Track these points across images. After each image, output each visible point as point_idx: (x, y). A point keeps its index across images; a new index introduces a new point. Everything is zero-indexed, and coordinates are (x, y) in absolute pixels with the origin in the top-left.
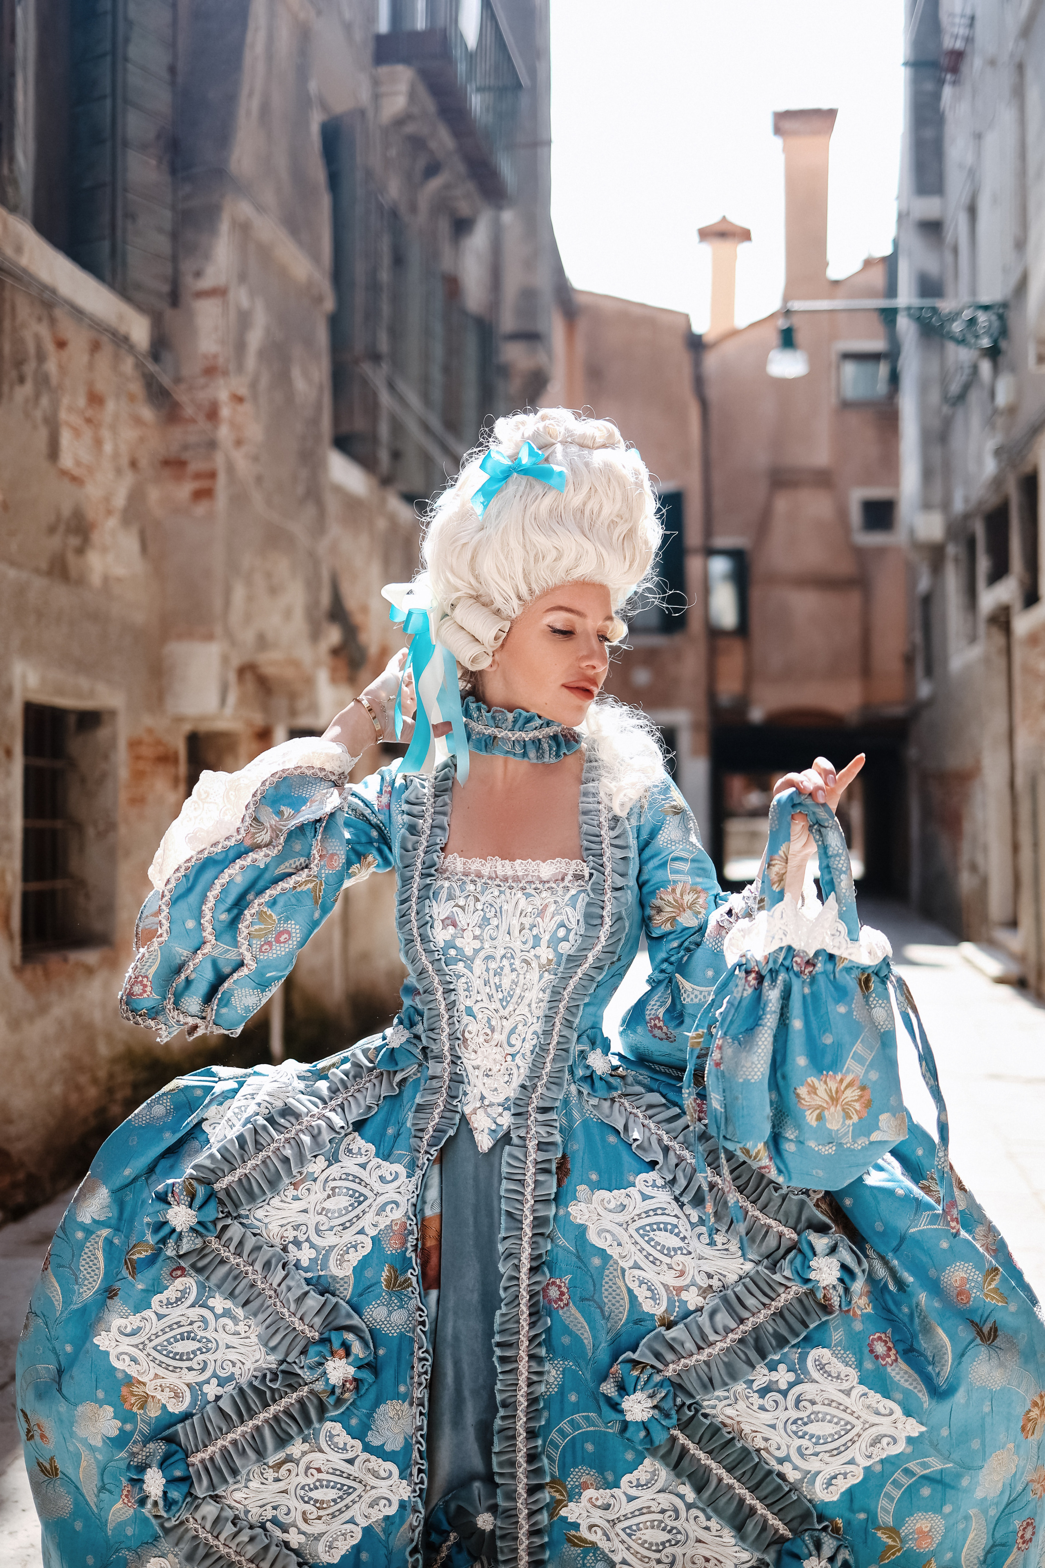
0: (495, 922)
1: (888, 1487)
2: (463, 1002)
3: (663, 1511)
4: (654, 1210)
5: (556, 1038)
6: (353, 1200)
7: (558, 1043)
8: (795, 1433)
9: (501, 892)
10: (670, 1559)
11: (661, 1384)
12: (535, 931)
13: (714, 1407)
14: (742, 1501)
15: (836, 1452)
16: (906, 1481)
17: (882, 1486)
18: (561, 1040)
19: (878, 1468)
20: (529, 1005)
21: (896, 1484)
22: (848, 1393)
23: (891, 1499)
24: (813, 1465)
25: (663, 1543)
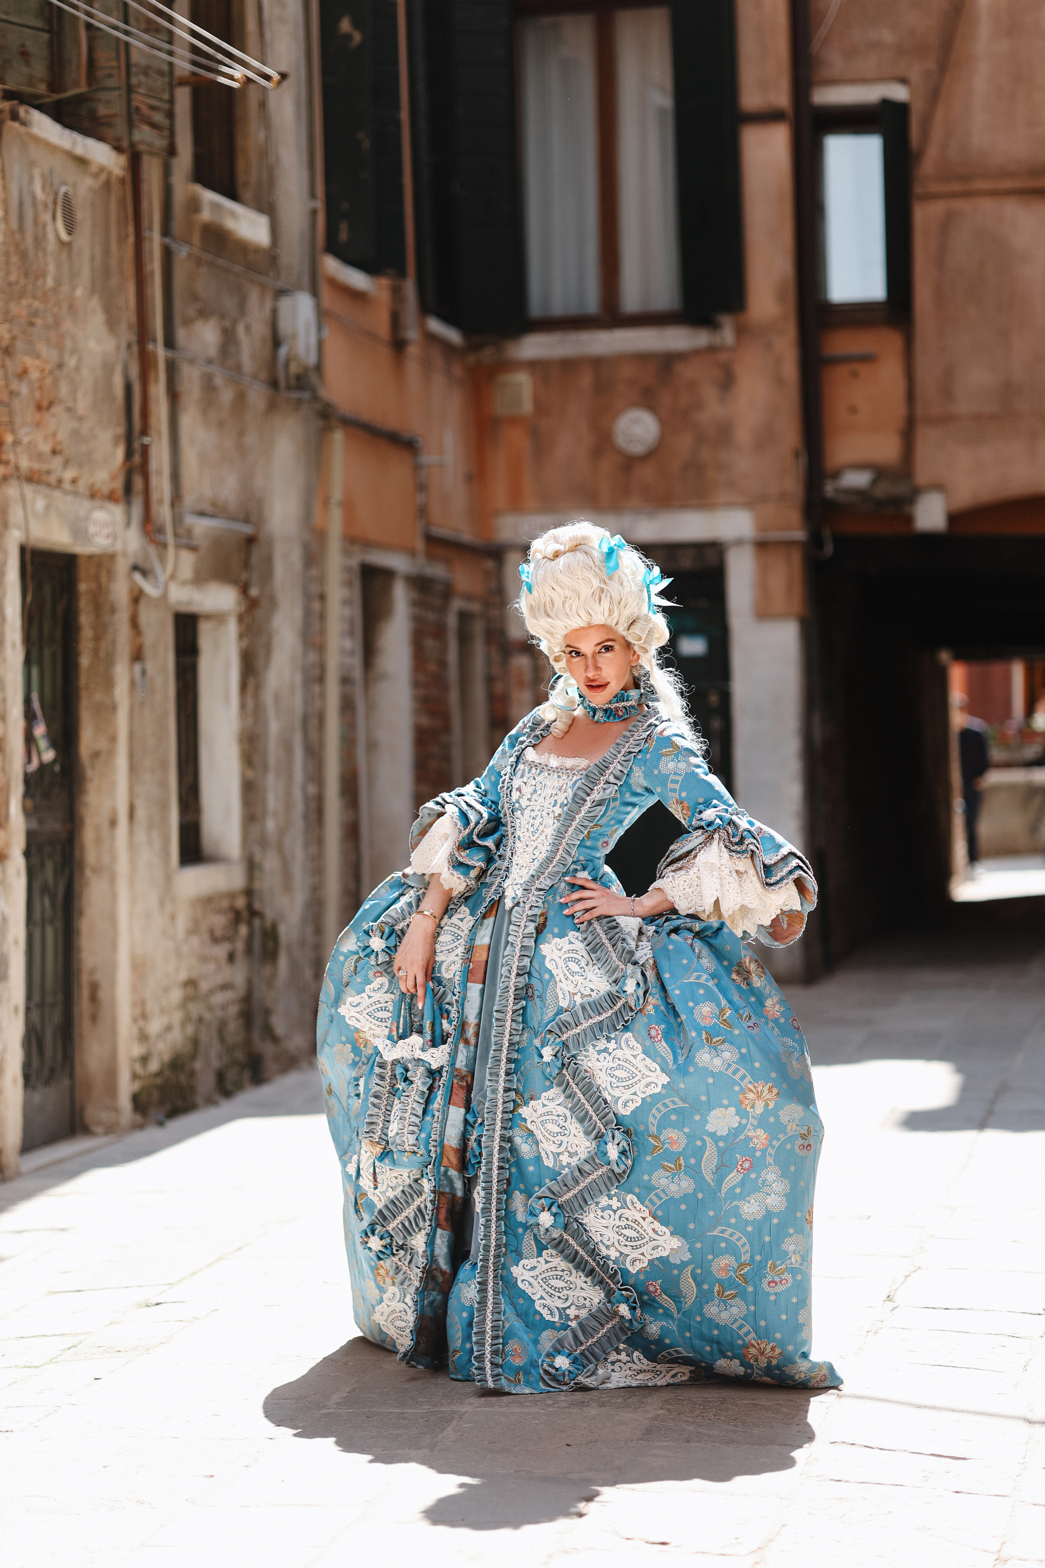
0: (539, 792)
1: (654, 1111)
2: (518, 833)
3: (558, 1116)
4: (572, 950)
5: (558, 857)
6: (453, 938)
7: (559, 860)
8: (610, 1074)
9: (549, 774)
10: (559, 1142)
11: (558, 1044)
12: (556, 798)
13: (582, 1060)
14: (587, 1112)
15: (628, 1087)
16: (664, 1110)
17: (651, 1109)
18: (562, 859)
19: (649, 1100)
20: (546, 836)
21: (659, 1110)
22: (635, 1057)
23: (655, 1118)
24: (617, 1093)
25: (557, 1133)
